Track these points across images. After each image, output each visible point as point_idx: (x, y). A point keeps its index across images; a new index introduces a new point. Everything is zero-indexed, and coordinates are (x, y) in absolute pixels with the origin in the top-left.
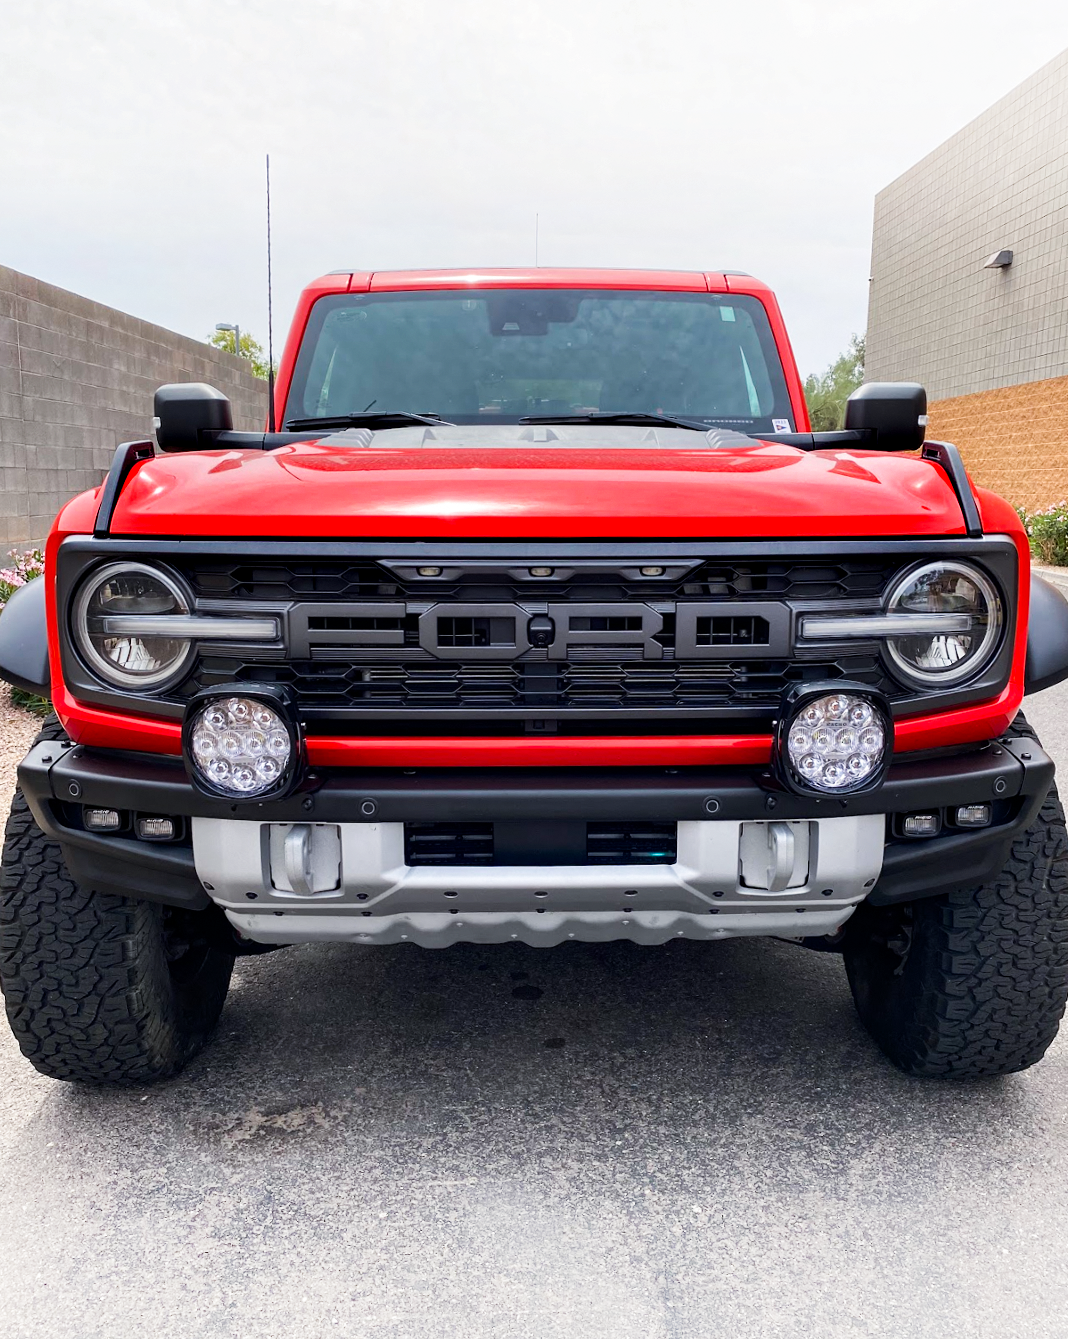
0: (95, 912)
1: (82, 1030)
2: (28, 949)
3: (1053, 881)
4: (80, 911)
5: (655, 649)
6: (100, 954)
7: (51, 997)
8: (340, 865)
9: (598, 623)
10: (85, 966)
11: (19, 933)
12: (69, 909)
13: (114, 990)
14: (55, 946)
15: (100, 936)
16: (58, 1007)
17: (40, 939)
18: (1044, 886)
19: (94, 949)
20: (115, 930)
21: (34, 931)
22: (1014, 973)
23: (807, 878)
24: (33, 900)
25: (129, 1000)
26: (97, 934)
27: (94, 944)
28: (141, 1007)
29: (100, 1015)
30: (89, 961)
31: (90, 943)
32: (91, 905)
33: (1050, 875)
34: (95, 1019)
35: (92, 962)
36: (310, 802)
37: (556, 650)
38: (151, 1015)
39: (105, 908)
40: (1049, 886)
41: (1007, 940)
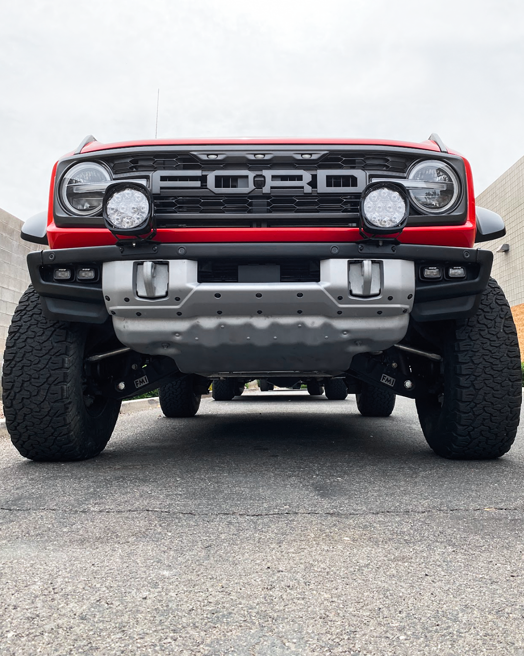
0: (52, 343)
1: (38, 405)
2: (18, 360)
3: (505, 329)
4: (45, 341)
5: (308, 189)
6: (52, 363)
7: (25, 385)
8: (168, 284)
9: (284, 178)
10: (44, 368)
11: (15, 352)
12: (40, 341)
13: (56, 382)
14: (32, 358)
15: (52, 354)
16: (28, 391)
17: (24, 354)
18: (502, 331)
19: (49, 360)
20: (60, 351)
21: (22, 351)
22: (492, 372)
23: (380, 290)
24: (24, 336)
25: (62, 389)
26: (52, 352)
27: (50, 357)
28: (68, 396)
29: (47, 397)
30: (46, 366)
31: (48, 357)
32: (50, 339)
33: (504, 326)
34: (45, 398)
35: (47, 367)
36: (156, 248)
37: (266, 189)
38: (72, 403)
39: (56, 341)
40: (504, 330)
41: (487, 355)
